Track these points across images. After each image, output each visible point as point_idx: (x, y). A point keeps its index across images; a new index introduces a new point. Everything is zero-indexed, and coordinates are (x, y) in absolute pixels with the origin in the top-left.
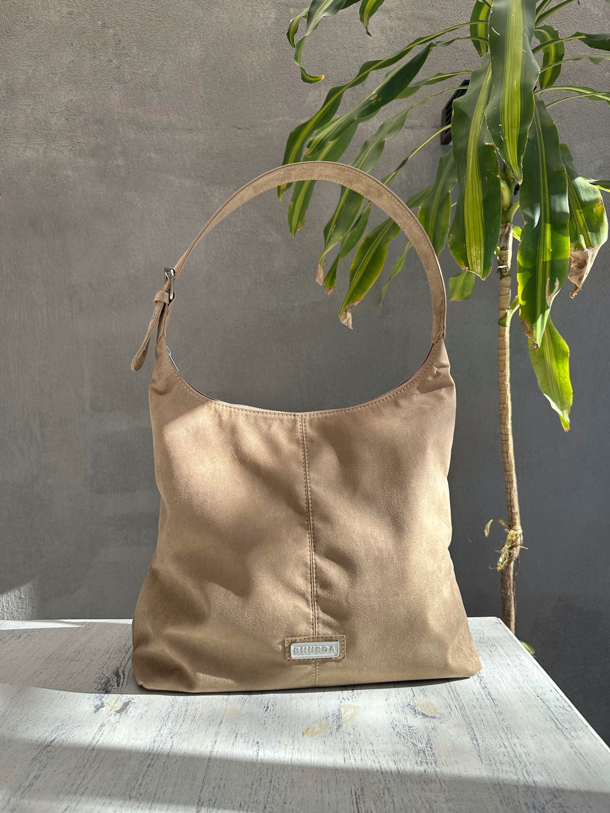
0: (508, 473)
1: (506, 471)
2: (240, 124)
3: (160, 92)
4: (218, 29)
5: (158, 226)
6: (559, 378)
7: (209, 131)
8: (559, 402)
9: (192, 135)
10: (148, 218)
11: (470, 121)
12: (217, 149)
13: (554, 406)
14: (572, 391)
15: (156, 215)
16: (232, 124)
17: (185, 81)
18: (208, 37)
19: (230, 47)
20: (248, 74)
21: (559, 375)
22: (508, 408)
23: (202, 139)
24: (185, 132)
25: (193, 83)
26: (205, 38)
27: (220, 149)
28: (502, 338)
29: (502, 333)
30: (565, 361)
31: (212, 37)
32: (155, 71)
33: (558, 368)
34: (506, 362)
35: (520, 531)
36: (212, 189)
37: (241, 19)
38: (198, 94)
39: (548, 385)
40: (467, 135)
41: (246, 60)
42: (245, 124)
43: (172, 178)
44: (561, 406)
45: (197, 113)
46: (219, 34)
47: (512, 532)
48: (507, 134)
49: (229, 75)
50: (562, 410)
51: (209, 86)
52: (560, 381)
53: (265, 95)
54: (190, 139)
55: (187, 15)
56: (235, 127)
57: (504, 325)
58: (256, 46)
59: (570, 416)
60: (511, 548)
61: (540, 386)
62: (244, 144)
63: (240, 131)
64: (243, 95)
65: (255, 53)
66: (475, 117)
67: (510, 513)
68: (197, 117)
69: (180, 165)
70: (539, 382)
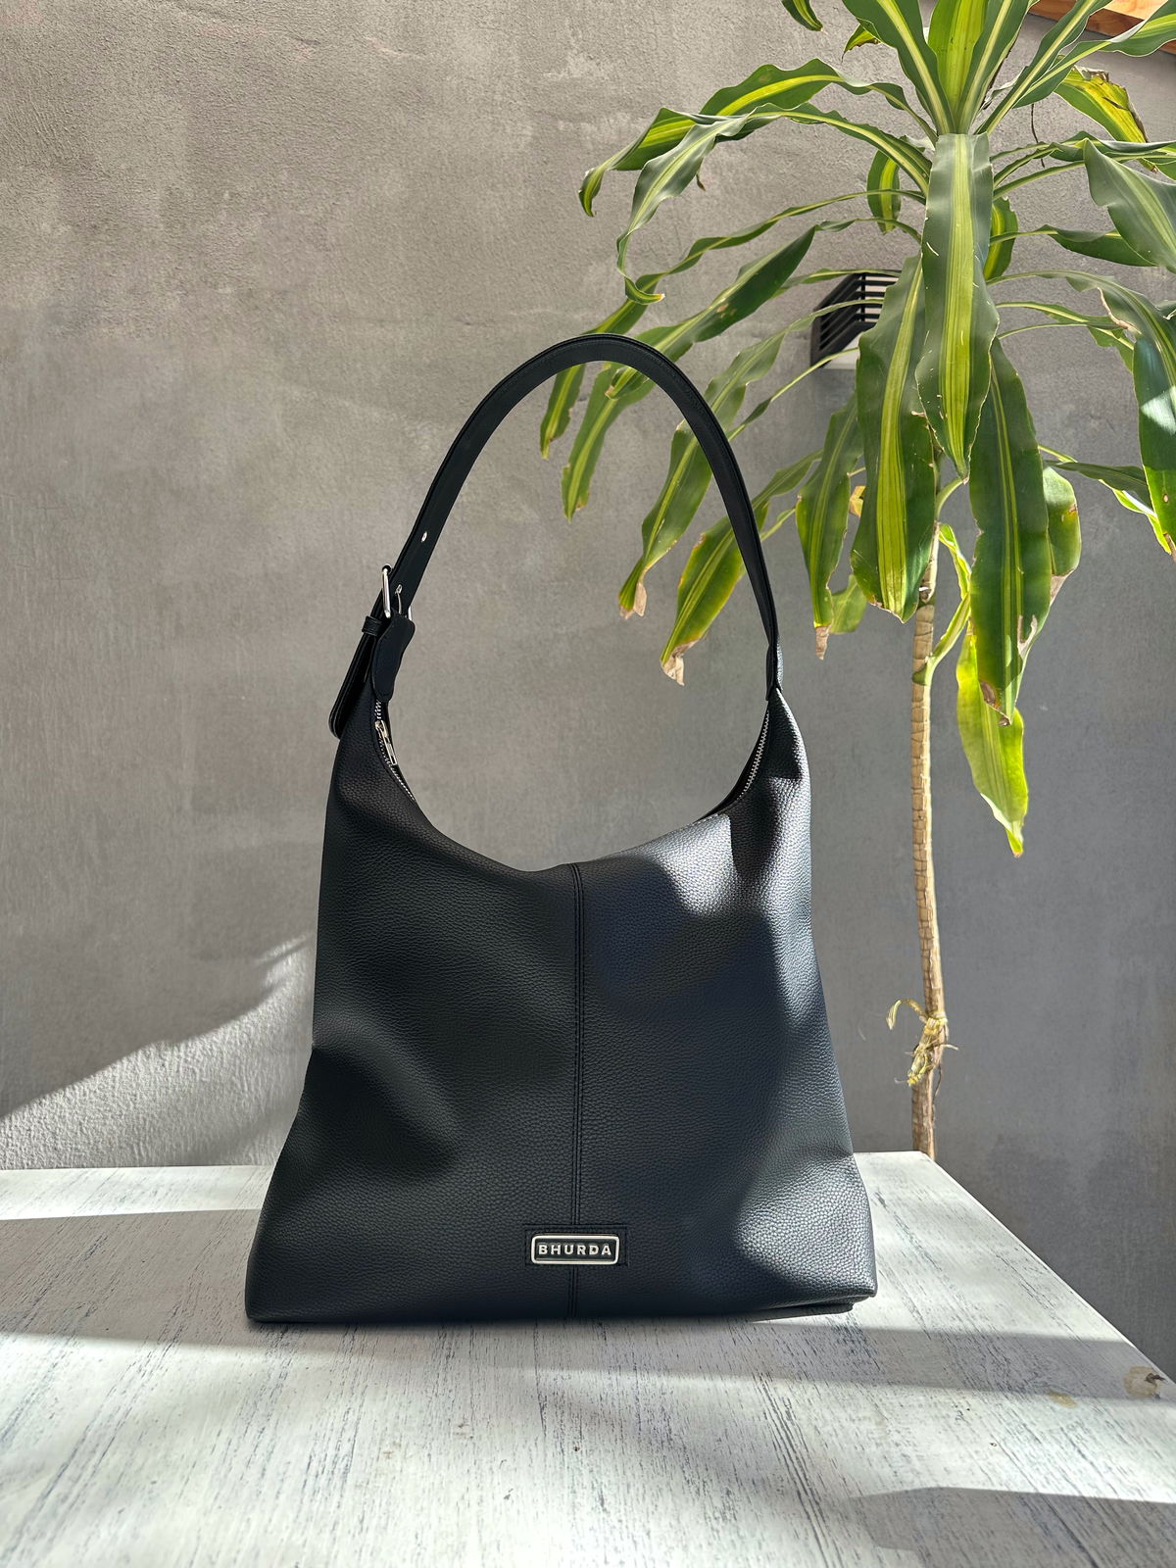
0: (925, 924)
1: (922, 921)
2: (469, 315)
3: (328, 253)
4: (434, 149)
5: (321, 488)
6: (1007, 770)
7: (414, 325)
8: (1005, 808)
9: (383, 330)
10: (302, 472)
11: (885, 371)
12: (428, 357)
13: (998, 815)
14: (1027, 791)
15: (318, 469)
16: (455, 314)
17: (372, 236)
18: (415, 162)
19: (452, 182)
20: (484, 230)
21: (1007, 764)
22: (925, 817)
23: (402, 338)
24: (372, 325)
25: (386, 240)
26: (410, 163)
27: (432, 358)
28: (918, 704)
29: (919, 695)
30: (1017, 742)
31: (422, 163)
32: (321, 215)
33: (1005, 752)
34: (924, 742)
35: (944, 1021)
36: (418, 428)
37: (473, 134)
38: (395, 259)
39: (989, 781)
40: (881, 393)
41: (481, 205)
42: (478, 316)
43: (347, 404)
44: (1010, 814)
45: (394, 292)
46: (434, 159)
47: (931, 1021)
48: (948, 410)
49: (450, 231)
50: (1011, 821)
51: (416, 247)
52: (1008, 774)
53: (513, 268)
54: (381, 338)
55: (379, 121)
56: (460, 320)
57: (922, 683)
58: (499, 183)
59: (1024, 832)
60: (931, 1048)
61: (976, 782)
62: (475, 350)
63: (469, 327)
64: (475, 266)
65: (497, 195)
66: (894, 365)
67: (927, 990)
68: (393, 300)
69: (363, 382)
70: (974, 775)
